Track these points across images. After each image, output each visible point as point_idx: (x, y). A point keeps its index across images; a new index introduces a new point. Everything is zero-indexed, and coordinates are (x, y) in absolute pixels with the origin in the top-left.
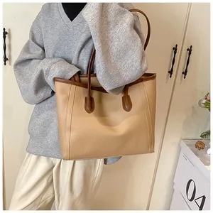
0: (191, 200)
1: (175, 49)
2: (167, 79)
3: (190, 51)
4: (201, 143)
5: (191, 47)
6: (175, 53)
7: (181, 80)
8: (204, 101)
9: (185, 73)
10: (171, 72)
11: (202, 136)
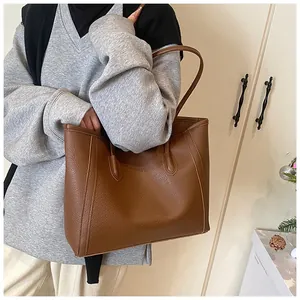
3: (269, 85)
4: (279, 239)
5: (271, 79)
6: (244, 87)
7: (254, 132)
9: (260, 121)
10: (236, 118)
11: (281, 228)
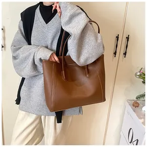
0: (131, 143)
1: (117, 38)
2: (113, 58)
3: (128, 38)
4: (136, 103)
5: (129, 36)
6: (118, 40)
7: (123, 59)
8: (138, 74)
9: (125, 54)
10: (115, 53)
11: (137, 98)
